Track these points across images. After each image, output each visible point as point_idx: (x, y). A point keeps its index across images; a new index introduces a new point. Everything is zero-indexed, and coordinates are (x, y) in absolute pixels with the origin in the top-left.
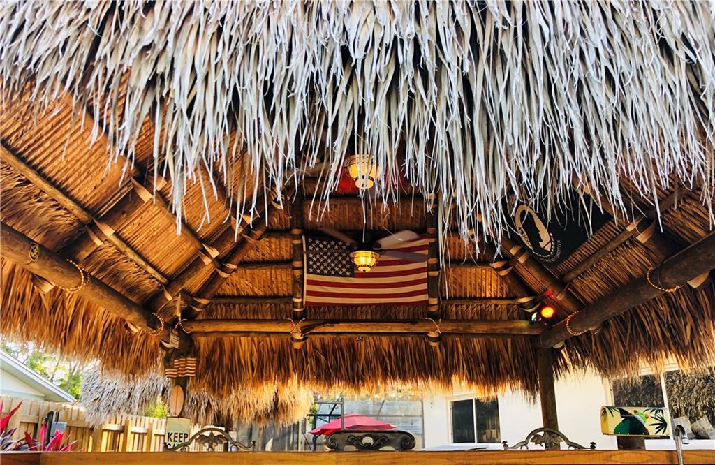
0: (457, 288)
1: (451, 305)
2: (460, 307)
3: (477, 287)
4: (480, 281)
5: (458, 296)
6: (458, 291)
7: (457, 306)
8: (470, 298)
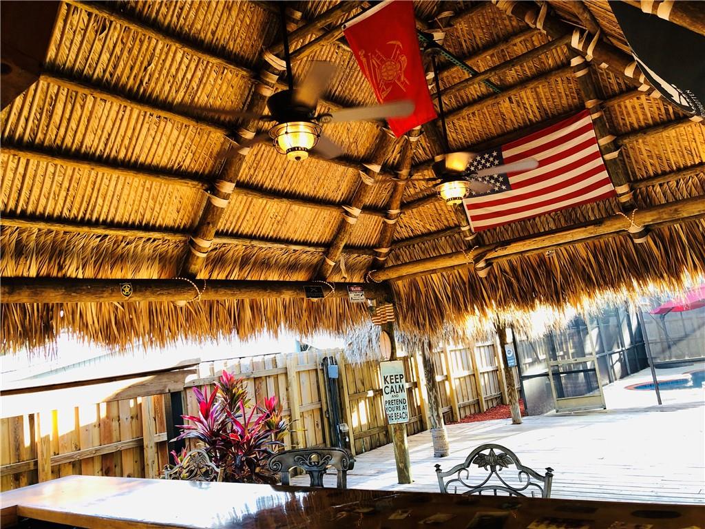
0: (655, 161)
1: (653, 186)
2: (666, 185)
3: (685, 152)
4: (687, 144)
5: (660, 172)
6: (657, 166)
7: (661, 185)
8: (679, 170)
